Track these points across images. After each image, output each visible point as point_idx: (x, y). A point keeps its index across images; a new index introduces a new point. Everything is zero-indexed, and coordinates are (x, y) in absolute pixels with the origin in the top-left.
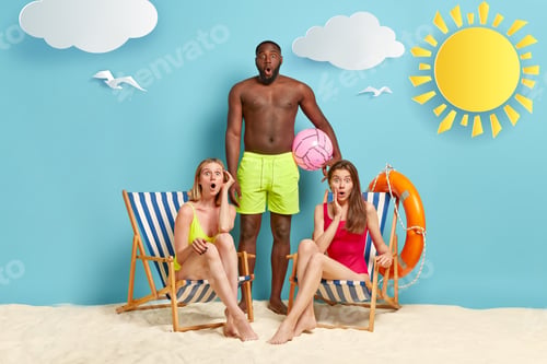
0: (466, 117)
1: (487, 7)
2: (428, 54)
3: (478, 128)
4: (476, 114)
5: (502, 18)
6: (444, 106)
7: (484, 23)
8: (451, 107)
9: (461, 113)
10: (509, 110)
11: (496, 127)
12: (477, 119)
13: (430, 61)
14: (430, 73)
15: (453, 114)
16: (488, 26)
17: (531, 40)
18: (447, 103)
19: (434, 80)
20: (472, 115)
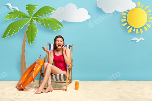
0: (134, 29)
1: (139, 3)
2: (125, 14)
3: (137, 32)
4: (137, 28)
5: (143, 5)
6: (129, 27)
7: (139, 7)
8: (131, 27)
9: (133, 28)
10: (145, 27)
11: (142, 31)
12: (137, 30)
13: (126, 16)
14: (126, 19)
15: (131, 28)
16: (140, 7)
17: (150, 11)
18: (130, 26)
19: (127, 20)
20: (136, 29)
